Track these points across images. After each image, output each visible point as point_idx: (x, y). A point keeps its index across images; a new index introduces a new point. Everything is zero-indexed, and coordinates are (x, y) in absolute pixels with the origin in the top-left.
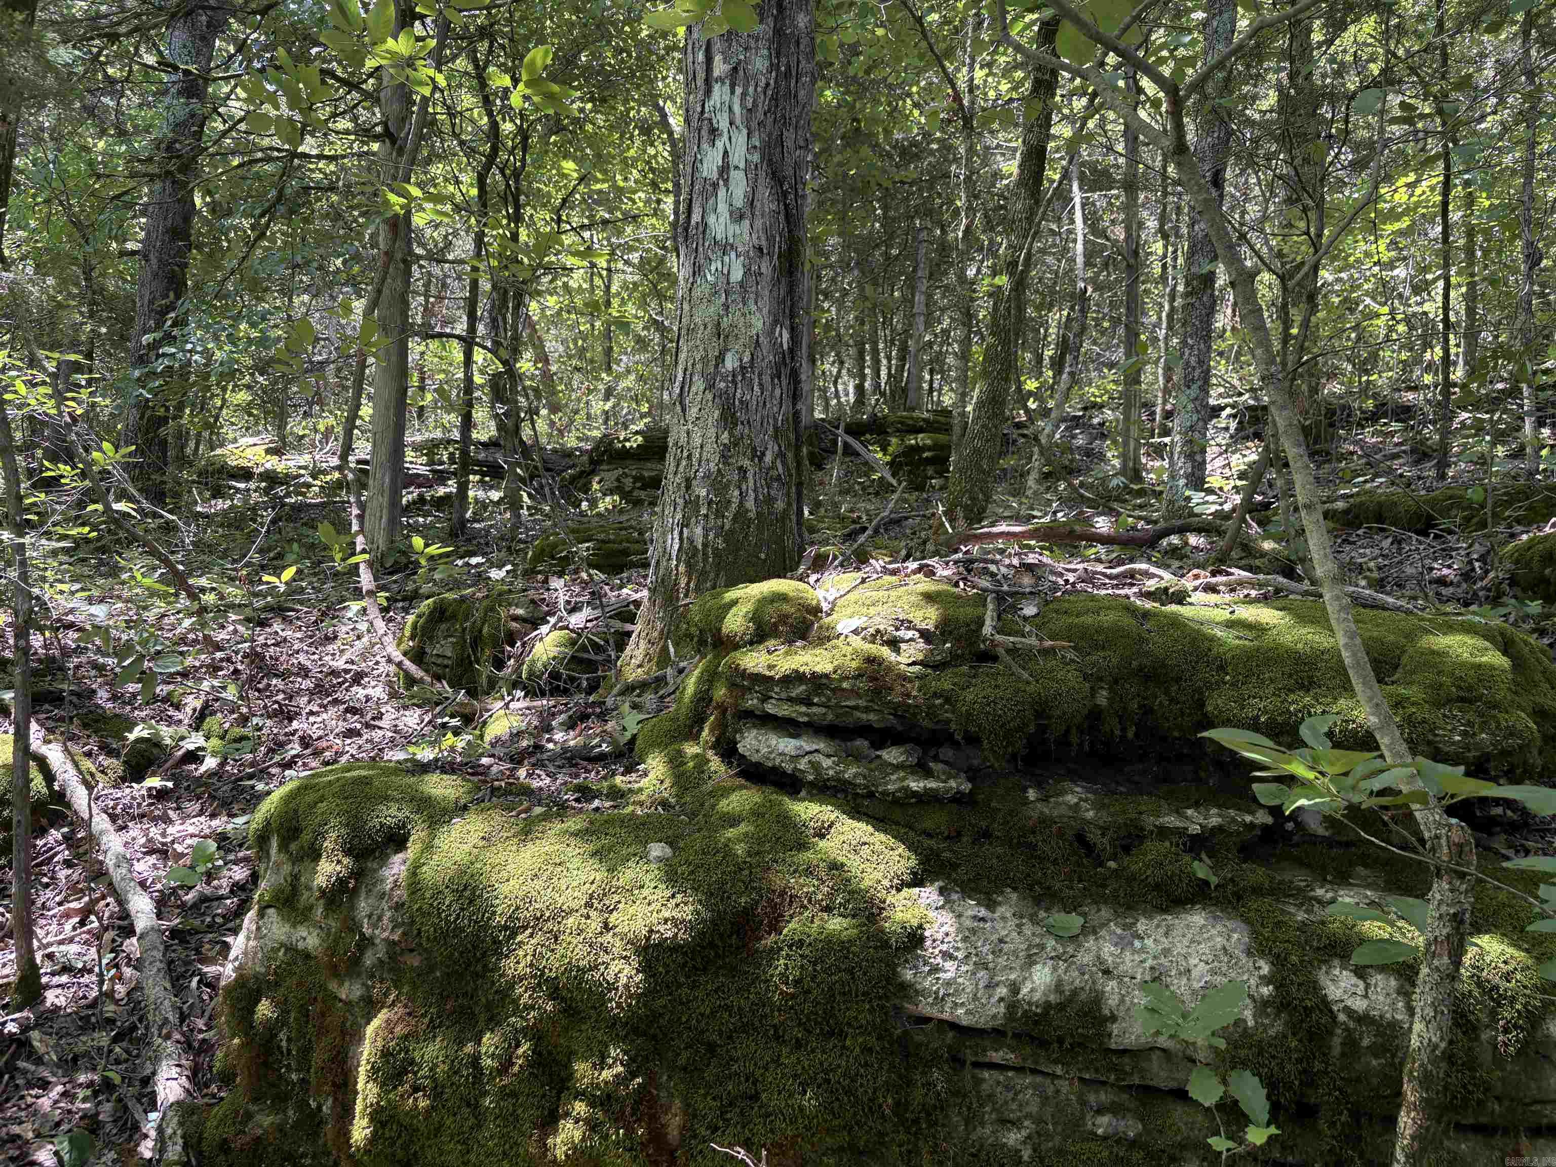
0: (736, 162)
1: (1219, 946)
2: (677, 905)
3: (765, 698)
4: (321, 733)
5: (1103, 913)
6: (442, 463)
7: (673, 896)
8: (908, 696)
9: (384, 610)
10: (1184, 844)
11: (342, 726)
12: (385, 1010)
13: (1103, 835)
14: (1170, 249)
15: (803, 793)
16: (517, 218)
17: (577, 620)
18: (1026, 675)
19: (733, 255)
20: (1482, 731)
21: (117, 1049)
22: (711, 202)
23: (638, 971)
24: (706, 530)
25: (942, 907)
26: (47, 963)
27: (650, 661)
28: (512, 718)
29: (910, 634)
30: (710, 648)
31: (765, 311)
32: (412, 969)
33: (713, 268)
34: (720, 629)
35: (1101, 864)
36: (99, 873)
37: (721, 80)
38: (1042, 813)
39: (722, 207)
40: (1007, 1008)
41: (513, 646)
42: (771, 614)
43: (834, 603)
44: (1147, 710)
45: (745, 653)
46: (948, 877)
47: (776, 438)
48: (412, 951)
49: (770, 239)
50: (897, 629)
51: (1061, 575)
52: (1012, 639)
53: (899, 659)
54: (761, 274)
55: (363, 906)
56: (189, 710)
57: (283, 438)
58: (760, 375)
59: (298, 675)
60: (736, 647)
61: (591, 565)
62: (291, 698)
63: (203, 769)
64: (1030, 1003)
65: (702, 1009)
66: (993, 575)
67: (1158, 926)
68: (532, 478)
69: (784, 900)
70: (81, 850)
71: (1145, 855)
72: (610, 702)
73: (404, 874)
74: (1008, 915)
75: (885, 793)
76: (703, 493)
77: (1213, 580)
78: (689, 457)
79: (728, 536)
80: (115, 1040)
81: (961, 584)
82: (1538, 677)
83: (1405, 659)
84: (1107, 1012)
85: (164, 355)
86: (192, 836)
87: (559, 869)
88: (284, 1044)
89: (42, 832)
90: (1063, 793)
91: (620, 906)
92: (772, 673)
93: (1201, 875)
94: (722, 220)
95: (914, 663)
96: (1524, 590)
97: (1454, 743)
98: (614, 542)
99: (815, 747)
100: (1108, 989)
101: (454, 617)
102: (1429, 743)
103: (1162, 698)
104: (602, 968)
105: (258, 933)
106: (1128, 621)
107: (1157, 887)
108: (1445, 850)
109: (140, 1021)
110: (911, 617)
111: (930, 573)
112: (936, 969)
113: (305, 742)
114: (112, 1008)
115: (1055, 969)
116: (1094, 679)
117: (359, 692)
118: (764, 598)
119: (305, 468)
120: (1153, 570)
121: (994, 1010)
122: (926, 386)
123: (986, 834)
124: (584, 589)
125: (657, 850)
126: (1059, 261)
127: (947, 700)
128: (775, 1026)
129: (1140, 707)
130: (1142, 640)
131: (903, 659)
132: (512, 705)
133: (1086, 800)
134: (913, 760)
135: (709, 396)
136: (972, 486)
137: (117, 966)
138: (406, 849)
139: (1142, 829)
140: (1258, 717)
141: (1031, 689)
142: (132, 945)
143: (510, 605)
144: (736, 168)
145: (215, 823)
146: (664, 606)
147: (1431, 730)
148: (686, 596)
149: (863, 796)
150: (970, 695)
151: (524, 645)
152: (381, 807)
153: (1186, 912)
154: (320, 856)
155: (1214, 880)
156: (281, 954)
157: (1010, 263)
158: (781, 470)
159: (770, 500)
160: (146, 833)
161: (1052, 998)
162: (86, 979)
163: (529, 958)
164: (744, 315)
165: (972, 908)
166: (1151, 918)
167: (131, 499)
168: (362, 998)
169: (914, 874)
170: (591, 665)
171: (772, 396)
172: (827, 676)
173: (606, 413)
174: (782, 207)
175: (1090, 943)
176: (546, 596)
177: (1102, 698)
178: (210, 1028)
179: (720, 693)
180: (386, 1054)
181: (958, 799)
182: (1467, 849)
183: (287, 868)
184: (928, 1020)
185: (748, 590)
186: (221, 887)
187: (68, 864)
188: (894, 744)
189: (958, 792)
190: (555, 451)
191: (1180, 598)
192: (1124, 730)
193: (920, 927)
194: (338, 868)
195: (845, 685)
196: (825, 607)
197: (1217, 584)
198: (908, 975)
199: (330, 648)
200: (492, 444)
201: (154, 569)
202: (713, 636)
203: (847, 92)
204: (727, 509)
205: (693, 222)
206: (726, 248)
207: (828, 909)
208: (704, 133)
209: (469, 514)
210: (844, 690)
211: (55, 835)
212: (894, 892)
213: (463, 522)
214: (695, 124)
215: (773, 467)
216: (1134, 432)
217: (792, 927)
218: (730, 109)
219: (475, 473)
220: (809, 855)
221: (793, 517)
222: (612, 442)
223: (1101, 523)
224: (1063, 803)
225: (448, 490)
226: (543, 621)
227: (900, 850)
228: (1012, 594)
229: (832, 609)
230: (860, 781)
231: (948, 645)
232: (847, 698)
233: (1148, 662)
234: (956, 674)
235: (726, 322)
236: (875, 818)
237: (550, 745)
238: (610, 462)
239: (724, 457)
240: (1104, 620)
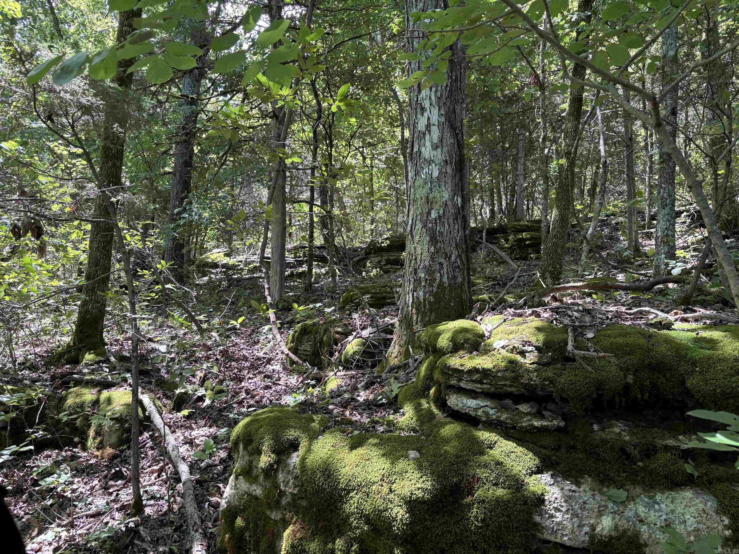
0: (434, 122)
1: (701, 509)
2: (424, 482)
3: (460, 380)
4: (254, 387)
5: (637, 490)
6: (300, 257)
7: (421, 477)
8: (531, 380)
9: (279, 329)
10: (679, 455)
11: (263, 384)
12: (291, 526)
13: (635, 449)
14: (649, 133)
15: (480, 426)
16: (331, 145)
17: (365, 333)
18: (590, 369)
19: (434, 165)
21: (175, 536)
22: (422, 141)
23: (406, 513)
24: (425, 293)
25: (553, 484)
26: (145, 495)
27: (401, 355)
28: (338, 380)
29: (530, 348)
30: (431, 353)
31: (449, 189)
32: (303, 507)
33: (424, 172)
34: (436, 345)
35: (635, 464)
36: (164, 453)
38: (601, 437)
39: (428, 144)
40: (590, 537)
41: (337, 346)
42: (461, 339)
43: (491, 332)
44: (655, 385)
45: (449, 358)
46: (555, 469)
47: (457, 248)
48: (302, 498)
49: (451, 156)
50: (524, 346)
51: (604, 314)
52: (583, 352)
53: (526, 361)
54: (447, 173)
55: (281, 477)
56: (198, 378)
57: (230, 248)
58: (448, 219)
59: (243, 360)
60: (444, 354)
61: (371, 306)
62: (240, 371)
63: (205, 404)
64: (601, 536)
65: (437, 532)
66: (570, 316)
67: (667, 498)
68: (340, 262)
69: (474, 480)
70: (157, 442)
71: (658, 460)
72: (384, 376)
73: (298, 462)
74: (587, 489)
75: (522, 427)
76: (423, 275)
77: (686, 316)
78: (416, 259)
79: (435, 295)
80: (175, 530)
81: (554, 322)
84: (642, 542)
85: (184, 218)
86: (202, 436)
87: (368, 462)
88: (248, 538)
89: (141, 434)
90: (611, 426)
91: (397, 481)
92: (463, 368)
93: (689, 471)
94: (428, 149)
95: (533, 363)
98: (379, 293)
99: (485, 404)
100: (642, 530)
101: (310, 332)
103: (662, 379)
104: (390, 510)
105: (235, 487)
106: (642, 341)
107: (666, 477)
109: (184, 522)
110: (530, 340)
111: (538, 315)
112: (552, 516)
113: (248, 392)
114: (172, 516)
115: (614, 518)
116: (626, 370)
117: (270, 368)
118: (456, 330)
119: (241, 262)
120: (652, 310)
121: (583, 539)
122: (525, 207)
123: (574, 447)
124: (367, 318)
125: (413, 454)
126: (590, 144)
127: (551, 382)
128: (473, 542)
129: (650, 383)
130: (649, 350)
131: (528, 361)
132: (338, 374)
133: (624, 431)
134: (535, 410)
135: (424, 230)
136: (554, 262)
137: (174, 496)
138: (298, 450)
139: (656, 447)
140: (715, 390)
141: (593, 376)
142: (180, 486)
143: (335, 326)
144: (434, 125)
145: (211, 430)
146: (406, 329)
148: (416, 324)
149: (510, 428)
150: (562, 380)
151: (342, 345)
152: (287, 431)
153: (682, 490)
154: (261, 453)
155: (696, 474)
156: (245, 496)
157: (567, 153)
158: (459, 263)
159: (455, 277)
160: (183, 434)
161: (613, 533)
162: (161, 502)
163: (356, 504)
164: (439, 192)
165: (568, 485)
166: (663, 493)
167: (172, 282)
168: (281, 519)
169: (538, 467)
170: (372, 355)
171: (454, 229)
172: (490, 370)
173: (372, 230)
174: (456, 141)
175: (631, 506)
176: (351, 322)
177: (630, 379)
178: (214, 526)
179: (437, 375)
180: (293, 546)
181: (558, 429)
183: (247, 458)
184: (548, 542)
185: (448, 325)
186: (215, 460)
187: (152, 448)
188: (524, 402)
189: (558, 427)
190: (349, 249)
191: (668, 326)
192: (642, 395)
193: (542, 494)
194: (269, 459)
195: (499, 374)
196: (487, 334)
197: (688, 318)
198: (538, 519)
199: (256, 347)
200: (321, 247)
201: (182, 315)
202: (432, 348)
203: (481, 74)
204: (434, 283)
205: (414, 151)
206: (430, 162)
207: (496, 485)
208: (418, 110)
209: (313, 279)
210: (498, 377)
211: (146, 435)
212: (528, 476)
213: (311, 284)
214: (414, 106)
215: (456, 262)
216: (635, 228)
217: (479, 493)
218: (430, 98)
219: (315, 261)
220: (486, 457)
221: (466, 285)
222: (375, 244)
223: (621, 277)
224: (612, 432)
225: (303, 269)
226: (350, 334)
227: (530, 456)
228: (581, 327)
229: (490, 336)
230: (509, 421)
231: (550, 354)
232: (501, 381)
233: (654, 361)
234: (555, 369)
235: (431, 196)
236: (517, 439)
237: (359, 398)
238: (375, 253)
239: (432, 258)
240: (630, 340)
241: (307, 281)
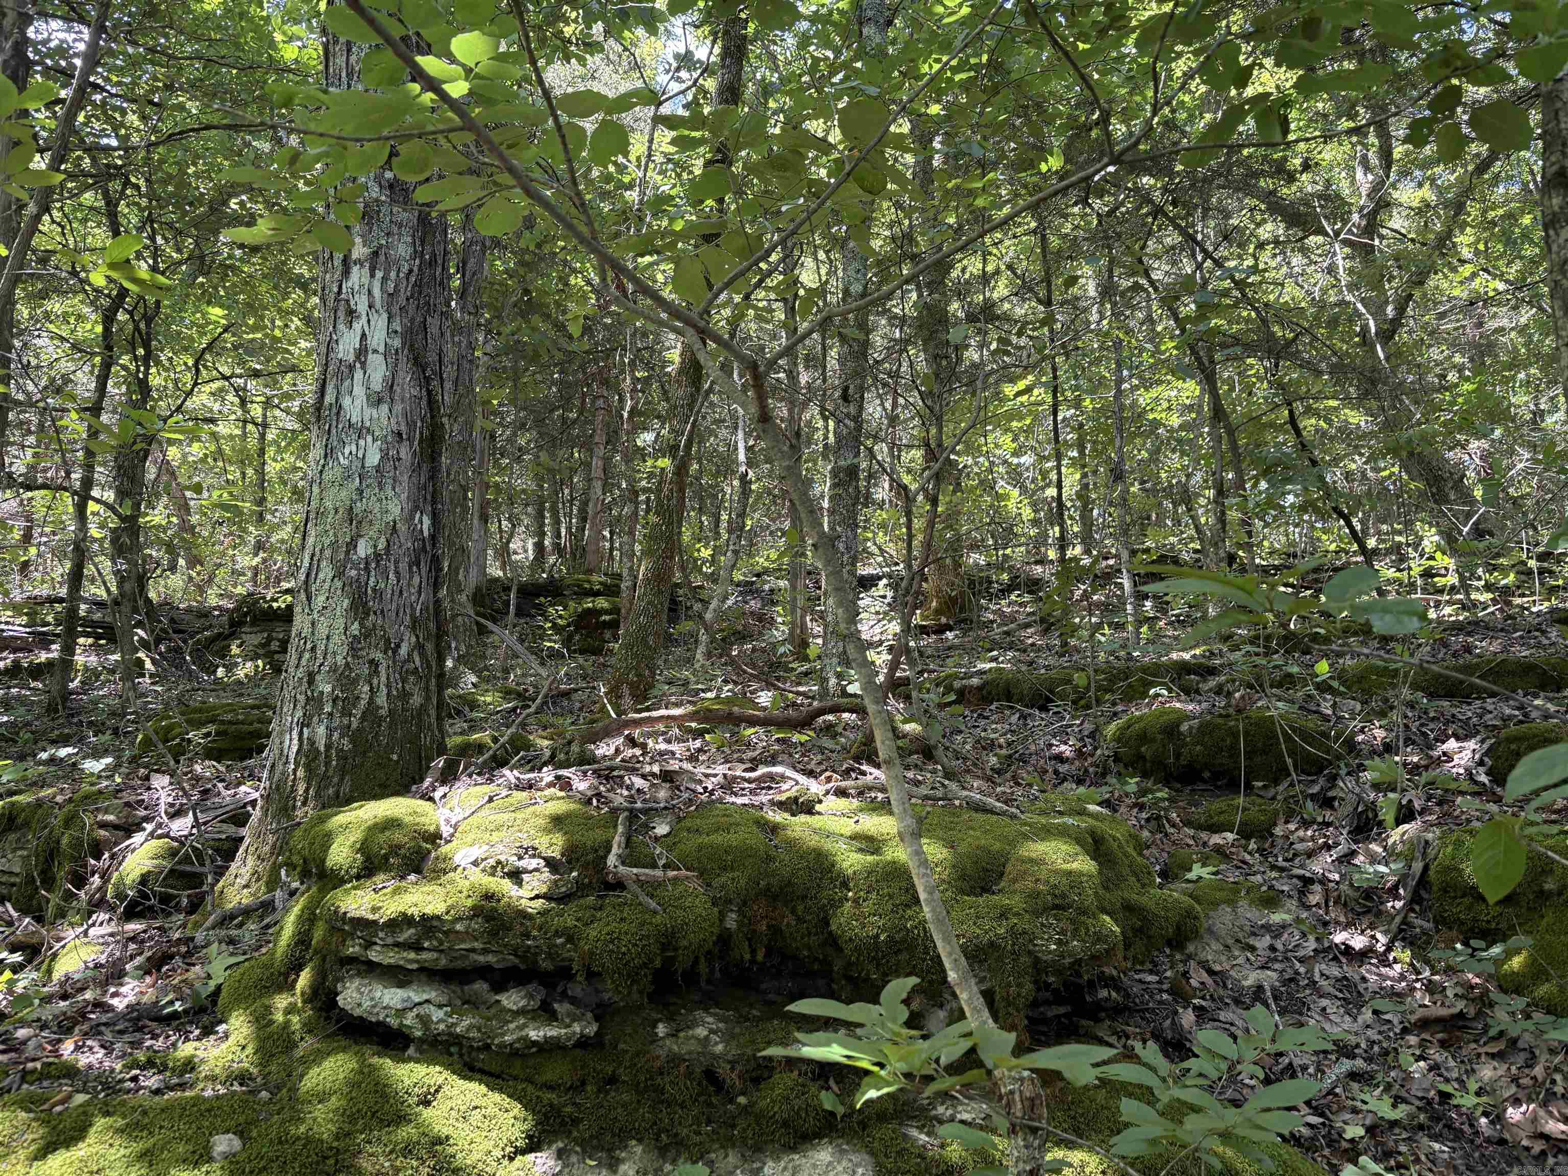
0: (375, 346)
3: (369, 945)
5: (730, 1159)
6: (46, 624)
8: (528, 935)
10: (813, 1073)
13: (733, 1069)
15: (411, 1051)
16: (147, 361)
17: (182, 826)
18: (653, 904)
19: (369, 439)
20: (1074, 937)
22: (346, 384)
24: (330, 730)
27: (258, 880)
28: (91, 948)
29: (534, 863)
30: (314, 879)
31: (404, 496)
33: (347, 452)
34: (323, 861)
35: (732, 1101)
37: (359, 262)
38: (670, 1050)
39: (359, 390)
41: (98, 858)
42: (382, 844)
43: (455, 827)
44: (775, 930)
45: (347, 892)
46: (568, 1136)
47: (414, 628)
49: (411, 425)
50: (520, 858)
51: (700, 782)
52: (635, 870)
53: (521, 892)
54: (399, 459)
58: (396, 562)
60: (343, 882)
61: (213, 755)
67: (785, 1168)
68: (158, 641)
71: (772, 1089)
72: (200, 937)
75: (502, 1045)
76: (328, 688)
77: (846, 782)
78: (313, 649)
79: (356, 737)
81: (595, 801)
82: (1126, 871)
83: (1009, 867)
90: (693, 1024)
92: (377, 917)
93: (828, 1107)
94: (358, 402)
95: (537, 897)
96: (1126, 766)
97: (1050, 952)
98: (242, 723)
99: (425, 997)
101: (27, 824)
102: (1030, 953)
103: (790, 919)
106: (757, 838)
107: (785, 1124)
108: (1019, 1106)
110: (536, 843)
111: (566, 786)
116: (721, 903)
118: (376, 824)
120: (792, 773)
123: (612, 1080)
124: (193, 787)
125: (223, 1143)
127: (570, 939)
129: (768, 926)
130: (769, 859)
131: (526, 892)
132: (91, 932)
133: (716, 1033)
134: (534, 1004)
135: (339, 584)
136: (639, 663)
140: (877, 936)
141: (658, 919)
143: (98, 810)
144: (375, 351)
146: (278, 816)
147: (1031, 941)
148: (304, 804)
149: (479, 1048)
150: (593, 933)
151: (113, 857)
153: (814, 1147)
155: (841, 1110)
157: (673, 447)
158: (418, 663)
159: (405, 695)
164: (380, 500)
165: (592, 1170)
166: (778, 1159)
169: (529, 1137)
171: (409, 585)
172: (438, 917)
174: (424, 393)
176: (145, 796)
177: (732, 921)
181: (583, 1043)
182: (1038, 1102)
185: (361, 813)
188: (514, 986)
189: (582, 1036)
190: (189, 610)
191: (810, 806)
192: (753, 952)
195: (458, 927)
196: (446, 831)
197: (847, 788)
200: (110, 603)
202: (317, 867)
204: (355, 707)
205: (326, 403)
206: (361, 431)
208: (341, 314)
209: (74, 684)
210: (457, 932)
212: (506, 1162)
213: (66, 695)
214: (331, 303)
215: (410, 659)
218: (370, 292)
219: (86, 635)
220: (410, 1128)
221: (433, 713)
222: (257, 601)
223: (765, 698)
224: (693, 1037)
225: (51, 656)
226: (137, 827)
227: (516, 1111)
228: (645, 811)
229: (452, 835)
230: (474, 1034)
231: (574, 874)
232: (463, 941)
233: (774, 881)
234: (580, 907)
235: (359, 507)
236: (491, 1074)
237: (115, 1002)
238: (253, 623)
239: (353, 649)
240: (733, 839)
241: (55, 688)
